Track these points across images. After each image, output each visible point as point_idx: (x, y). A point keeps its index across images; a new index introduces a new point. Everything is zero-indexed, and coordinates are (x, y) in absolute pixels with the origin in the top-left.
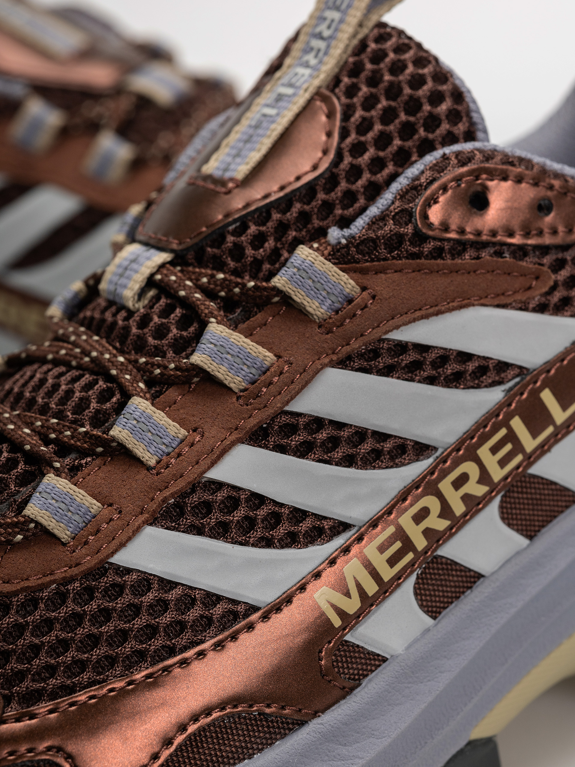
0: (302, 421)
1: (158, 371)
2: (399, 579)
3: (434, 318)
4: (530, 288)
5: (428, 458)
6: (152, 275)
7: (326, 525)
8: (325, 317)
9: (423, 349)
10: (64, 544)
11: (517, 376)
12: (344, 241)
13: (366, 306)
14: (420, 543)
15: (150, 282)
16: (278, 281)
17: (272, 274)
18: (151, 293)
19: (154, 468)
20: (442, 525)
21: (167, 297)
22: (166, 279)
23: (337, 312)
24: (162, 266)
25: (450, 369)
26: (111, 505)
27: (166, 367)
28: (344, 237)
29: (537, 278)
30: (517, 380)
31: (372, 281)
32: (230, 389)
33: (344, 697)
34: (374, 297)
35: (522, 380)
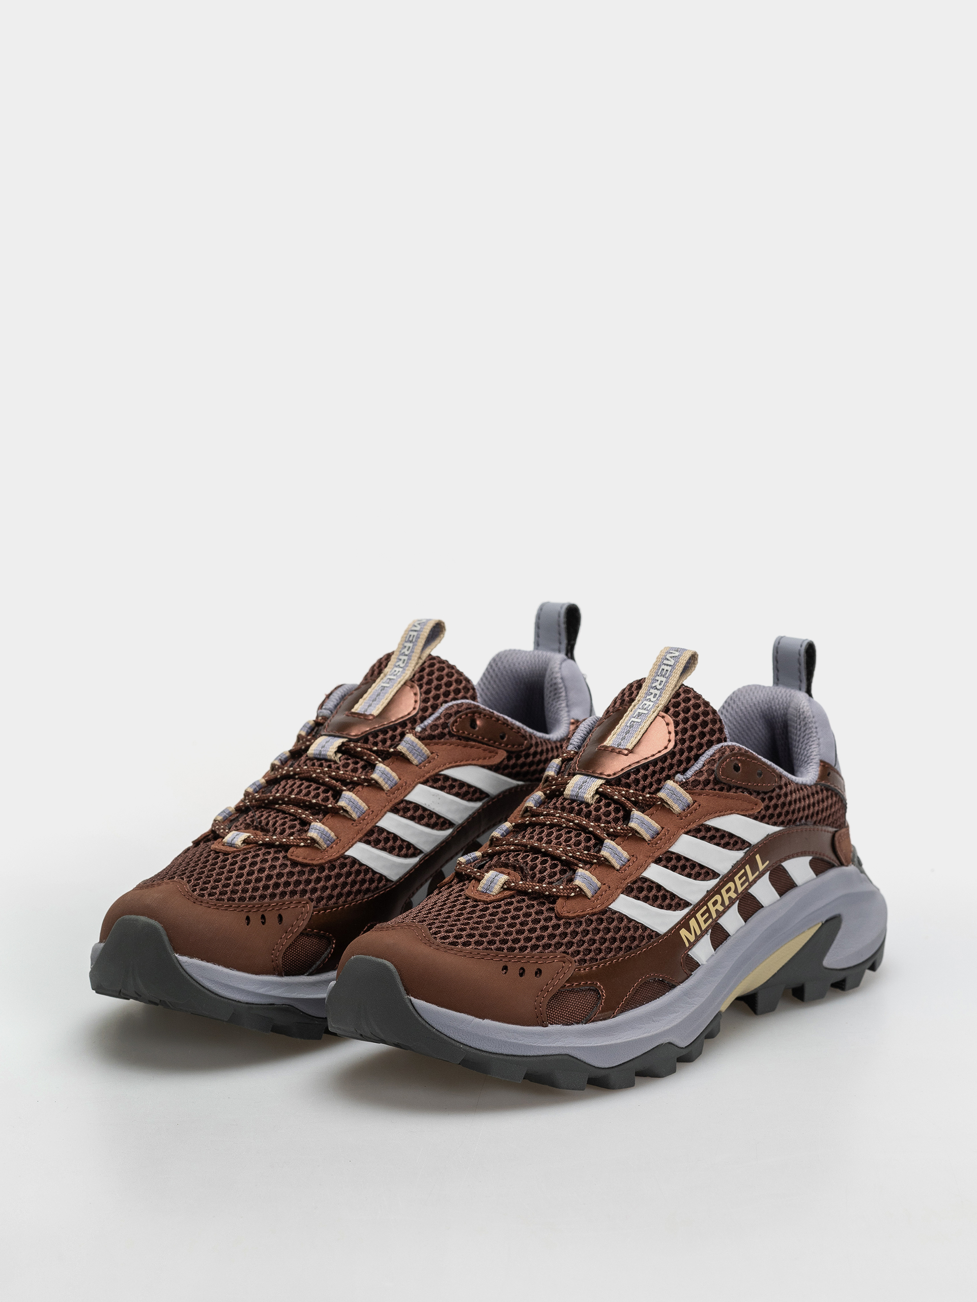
0: (674, 856)
1: (612, 830)
2: (706, 931)
3: (722, 817)
4: (753, 809)
5: (717, 878)
6: (597, 789)
7: (682, 902)
8: (680, 812)
9: (717, 830)
10: (589, 899)
11: (747, 847)
12: (684, 780)
13: (697, 809)
14: (714, 915)
15: (597, 792)
16: (661, 794)
17: (658, 790)
18: (597, 796)
19: (620, 870)
20: (721, 908)
21: (606, 799)
22: (606, 791)
23: (684, 810)
24: (601, 785)
25: (726, 839)
26: (605, 884)
27: (616, 829)
28: (684, 778)
29: (756, 805)
30: (748, 849)
31: (697, 798)
32: (645, 840)
33: (687, 979)
34: (699, 806)
35: (750, 849)
